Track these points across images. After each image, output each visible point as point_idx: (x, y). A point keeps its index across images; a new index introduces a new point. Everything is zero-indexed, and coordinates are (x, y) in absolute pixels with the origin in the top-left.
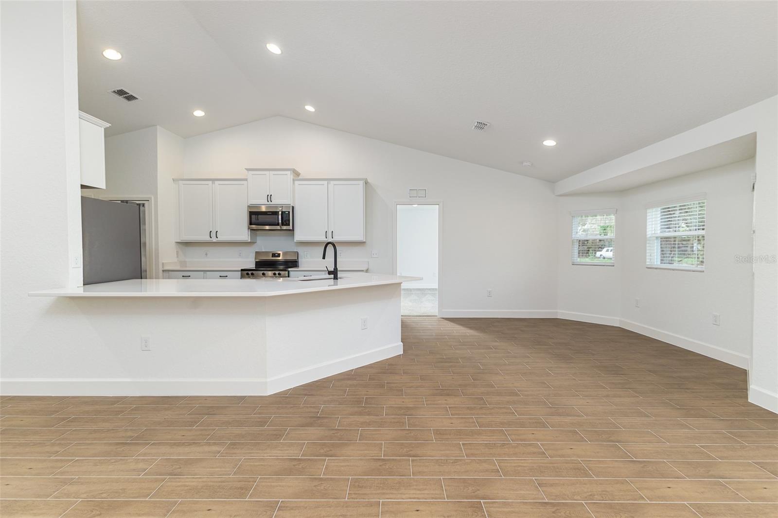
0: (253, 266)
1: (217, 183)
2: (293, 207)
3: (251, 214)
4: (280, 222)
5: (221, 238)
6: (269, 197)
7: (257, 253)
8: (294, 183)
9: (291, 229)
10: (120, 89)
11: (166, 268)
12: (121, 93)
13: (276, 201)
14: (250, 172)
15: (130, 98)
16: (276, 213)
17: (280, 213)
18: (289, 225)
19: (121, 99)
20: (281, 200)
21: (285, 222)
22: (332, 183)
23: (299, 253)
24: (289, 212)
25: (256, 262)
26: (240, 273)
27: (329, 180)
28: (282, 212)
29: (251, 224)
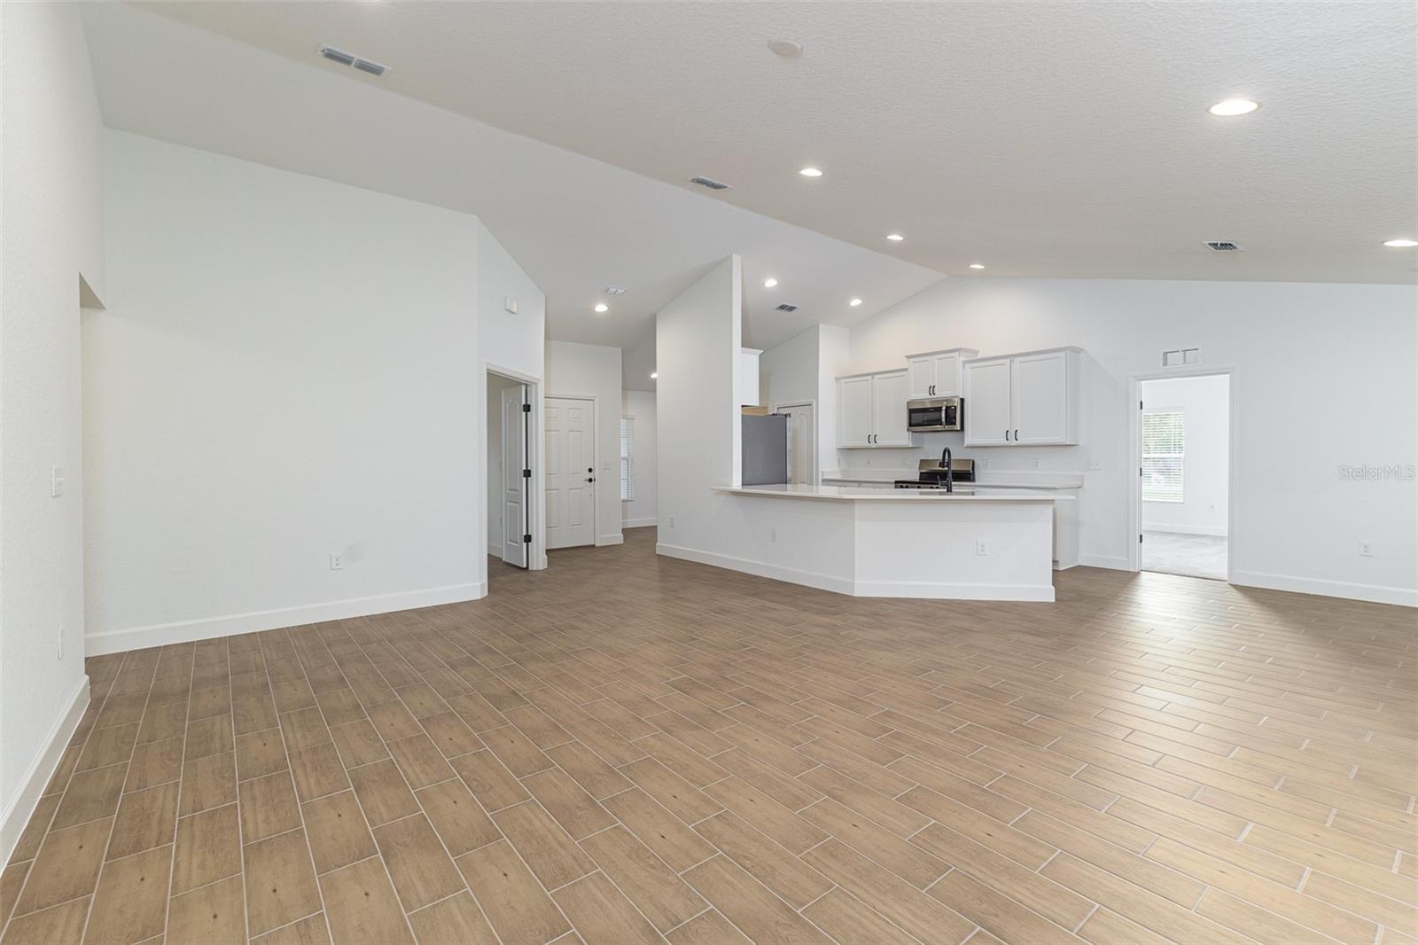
0: (917, 478)
1: (876, 377)
2: (962, 400)
3: (911, 412)
4: (943, 420)
5: (881, 442)
6: (932, 389)
7: (922, 461)
8: (964, 366)
9: (959, 429)
10: (780, 304)
11: (825, 477)
12: (782, 307)
13: (940, 394)
14: (911, 360)
15: (791, 309)
16: (939, 409)
17: (944, 408)
18: (955, 424)
19: (783, 312)
20: (946, 392)
21: (950, 420)
22: (1017, 360)
23: (976, 462)
24: (955, 407)
25: (921, 473)
26: (894, 485)
27: (1012, 357)
28: (947, 407)
29: (910, 425)
